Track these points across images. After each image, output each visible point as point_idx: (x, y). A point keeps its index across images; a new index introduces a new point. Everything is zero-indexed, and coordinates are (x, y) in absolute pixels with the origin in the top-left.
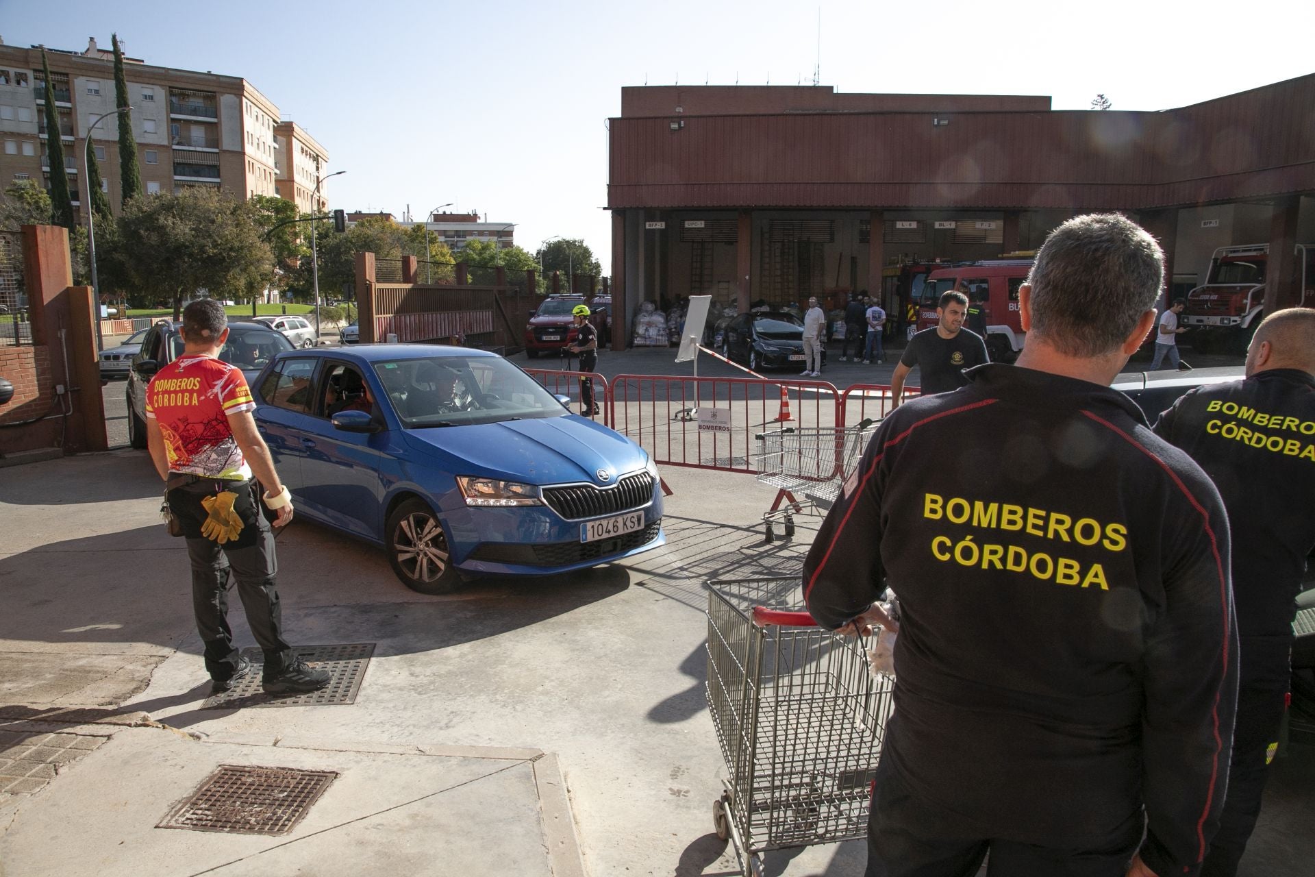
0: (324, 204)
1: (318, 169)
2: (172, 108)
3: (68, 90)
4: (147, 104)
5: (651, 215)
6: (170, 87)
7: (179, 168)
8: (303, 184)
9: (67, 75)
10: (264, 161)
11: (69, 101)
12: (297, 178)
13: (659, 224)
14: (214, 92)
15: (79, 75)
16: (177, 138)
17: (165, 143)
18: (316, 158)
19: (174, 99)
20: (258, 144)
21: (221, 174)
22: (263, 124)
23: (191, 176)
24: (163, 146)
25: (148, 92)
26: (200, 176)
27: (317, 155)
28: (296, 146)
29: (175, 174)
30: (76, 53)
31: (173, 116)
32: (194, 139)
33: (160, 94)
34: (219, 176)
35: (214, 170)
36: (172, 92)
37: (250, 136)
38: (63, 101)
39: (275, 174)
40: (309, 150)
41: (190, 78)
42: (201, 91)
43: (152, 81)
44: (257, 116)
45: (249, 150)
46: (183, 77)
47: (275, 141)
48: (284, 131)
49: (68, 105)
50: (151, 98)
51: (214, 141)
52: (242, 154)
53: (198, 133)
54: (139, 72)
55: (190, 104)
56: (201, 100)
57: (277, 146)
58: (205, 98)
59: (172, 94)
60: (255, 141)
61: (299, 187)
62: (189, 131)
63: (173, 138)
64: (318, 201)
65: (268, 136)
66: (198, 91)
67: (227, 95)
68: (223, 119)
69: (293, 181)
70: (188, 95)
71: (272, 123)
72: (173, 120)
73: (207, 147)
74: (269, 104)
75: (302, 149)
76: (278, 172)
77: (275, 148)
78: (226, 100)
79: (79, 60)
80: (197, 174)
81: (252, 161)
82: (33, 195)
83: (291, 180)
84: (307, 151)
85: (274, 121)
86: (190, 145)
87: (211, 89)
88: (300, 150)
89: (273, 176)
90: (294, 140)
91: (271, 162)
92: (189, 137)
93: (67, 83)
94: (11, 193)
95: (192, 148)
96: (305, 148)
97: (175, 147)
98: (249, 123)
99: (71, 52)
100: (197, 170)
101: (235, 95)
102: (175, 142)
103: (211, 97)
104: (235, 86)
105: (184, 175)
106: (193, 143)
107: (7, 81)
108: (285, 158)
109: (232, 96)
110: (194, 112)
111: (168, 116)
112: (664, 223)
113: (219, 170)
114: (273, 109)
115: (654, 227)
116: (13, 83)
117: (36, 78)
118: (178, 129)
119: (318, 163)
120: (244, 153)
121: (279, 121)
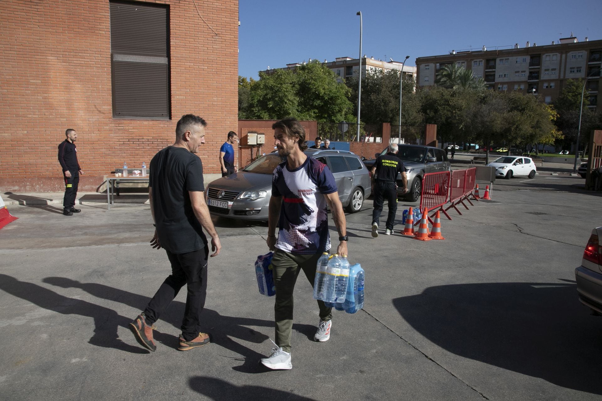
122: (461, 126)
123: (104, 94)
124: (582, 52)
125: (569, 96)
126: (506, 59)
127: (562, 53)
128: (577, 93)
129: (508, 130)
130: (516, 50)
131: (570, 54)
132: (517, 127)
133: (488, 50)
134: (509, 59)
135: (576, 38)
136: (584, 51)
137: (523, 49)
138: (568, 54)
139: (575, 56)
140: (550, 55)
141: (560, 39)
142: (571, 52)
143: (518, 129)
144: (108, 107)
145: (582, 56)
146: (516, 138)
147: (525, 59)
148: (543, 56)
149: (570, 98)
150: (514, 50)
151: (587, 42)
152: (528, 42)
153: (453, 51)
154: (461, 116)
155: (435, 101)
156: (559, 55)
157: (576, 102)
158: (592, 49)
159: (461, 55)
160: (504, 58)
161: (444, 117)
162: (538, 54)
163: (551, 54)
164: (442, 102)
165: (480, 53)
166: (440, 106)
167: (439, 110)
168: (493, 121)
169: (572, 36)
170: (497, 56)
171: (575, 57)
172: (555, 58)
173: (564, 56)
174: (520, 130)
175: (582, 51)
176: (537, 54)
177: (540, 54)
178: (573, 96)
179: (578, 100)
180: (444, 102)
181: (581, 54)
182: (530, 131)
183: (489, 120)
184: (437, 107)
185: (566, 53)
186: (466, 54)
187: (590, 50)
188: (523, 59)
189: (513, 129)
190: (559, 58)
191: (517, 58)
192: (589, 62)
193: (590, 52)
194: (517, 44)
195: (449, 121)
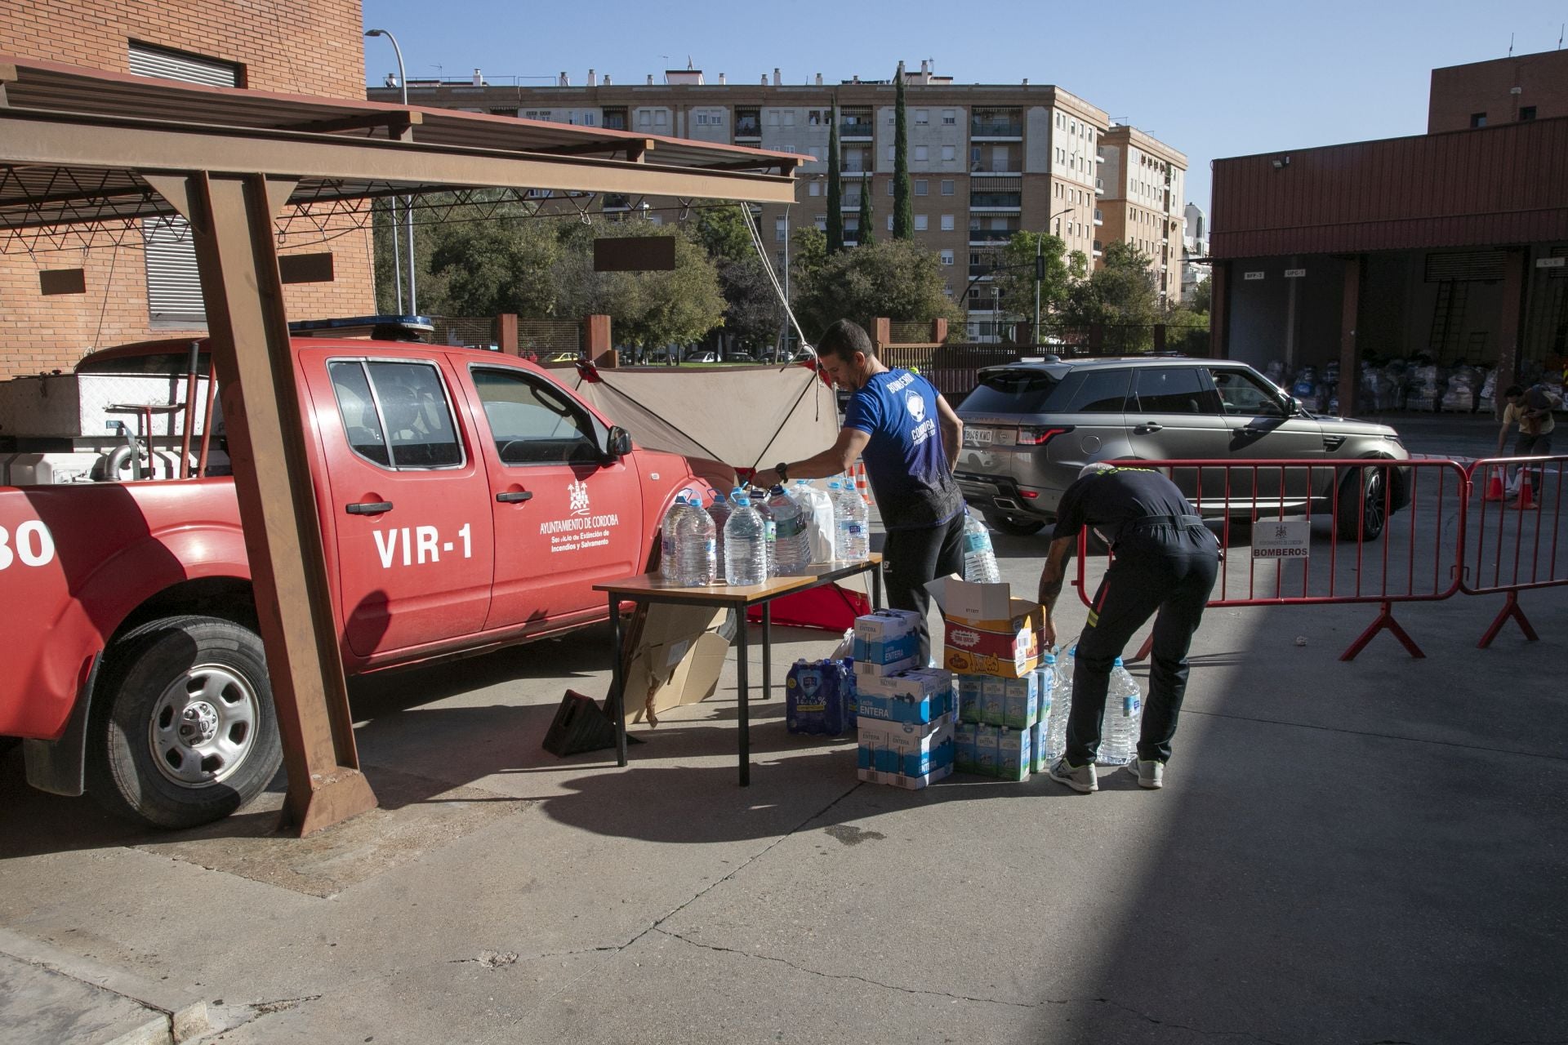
0: (1174, 226)
1: (1167, 181)
2: (974, 130)
3: (871, 123)
4: (949, 128)
5: (1254, 264)
6: (973, 106)
7: (977, 197)
8: (1141, 202)
9: (871, 107)
10: (1080, 180)
11: (871, 134)
12: (1131, 196)
13: (1257, 274)
14: (1022, 106)
15: (882, 105)
16: (977, 164)
17: (963, 170)
18: (1166, 168)
19: (977, 119)
20: (1072, 161)
21: (1023, 202)
22: (1082, 136)
23: (988, 206)
24: (961, 174)
25: (949, 115)
26: (999, 205)
27: (1168, 164)
28: (1133, 155)
29: (972, 205)
30: (882, 82)
31: (974, 139)
32: (995, 163)
33: (961, 114)
34: (1019, 204)
35: (1016, 198)
36: (974, 111)
37: (1061, 153)
38: (866, 135)
39: (1096, 194)
40: (1154, 158)
41: (994, 93)
42: (1008, 106)
43: (955, 102)
44: (1073, 128)
45: (1057, 169)
46: (986, 93)
47: (1099, 154)
48: (1115, 140)
49: (869, 139)
50: (953, 121)
51: (1017, 164)
52: (1049, 175)
53: (1000, 156)
54: (942, 93)
55: (994, 122)
56: (1006, 117)
57: (1102, 160)
58: (1012, 113)
59: (974, 114)
60: (1069, 158)
61: (1134, 207)
62: (991, 153)
63: (972, 165)
64: (1166, 223)
65: (1089, 151)
66: (1003, 106)
67: (1035, 108)
68: (1028, 137)
69: (1125, 200)
70: (993, 113)
71: (1095, 132)
72: (974, 143)
73: (1009, 171)
74: (1094, 110)
75: (1143, 159)
76: (1101, 192)
77: (1098, 162)
78: (1033, 113)
79: (884, 89)
80: (996, 203)
81: (1060, 183)
82: (814, 241)
83: (1123, 200)
84: (1150, 161)
85: (1099, 129)
86: (991, 171)
87: (1017, 103)
88: (1139, 160)
89: (1093, 197)
90: (1130, 148)
91: (1090, 180)
92: (991, 162)
93: (871, 115)
94: (797, 240)
95: (992, 174)
96: (1148, 156)
97: (973, 174)
98: (1059, 137)
99: (876, 82)
100: (995, 199)
101: (1044, 106)
102: (974, 168)
103: (1017, 112)
104: (1045, 96)
105: (981, 205)
106: (994, 168)
107: (818, 122)
108: (1114, 174)
109: (1042, 108)
110: (998, 131)
111: (968, 138)
112: (1263, 273)
113: (1020, 197)
114: (1098, 115)
115: (1252, 278)
116: (822, 123)
117: (842, 115)
118: (978, 153)
119: (1169, 173)
120: (1050, 175)
121: (1107, 129)
122: (551, 306)
123: (130, 270)
124: (720, 111)
125: (713, 220)
126: (543, 113)
127: (675, 109)
128: (727, 214)
129: (654, 314)
130: (566, 91)
131: (695, 112)
132: (673, 307)
133: (491, 84)
134: (549, 113)
135: (700, 72)
136: (723, 108)
137: (584, 91)
138: (690, 112)
139: (705, 117)
140: (649, 111)
141: (668, 72)
142: (696, 108)
143: (675, 310)
144: (140, 301)
145: (719, 118)
146: (667, 332)
147: (591, 116)
148: (634, 112)
149: (715, 225)
150: (561, 91)
151: (723, 86)
152: (591, 71)
153: (391, 76)
154: (545, 282)
155: (466, 242)
156: (670, 113)
157: (729, 236)
158: (741, 106)
159: (419, 91)
160: (538, 110)
161: (494, 282)
162: (621, 107)
163: (653, 109)
164: (484, 243)
165: (473, 91)
166: (480, 253)
167: (480, 265)
168: (624, 293)
169: (690, 66)
170: (518, 104)
171: (705, 122)
172: (660, 119)
173: (681, 115)
174: (681, 312)
175: (718, 108)
176: (618, 107)
177: (627, 107)
178: (722, 220)
179: (731, 231)
180: (490, 244)
181: (717, 115)
182: (699, 312)
183: (612, 289)
184: (472, 256)
185: (686, 108)
186: (434, 91)
187: (736, 106)
188: (586, 116)
189: (666, 311)
190: (670, 121)
191: (570, 113)
192: (736, 135)
193: (736, 111)
194: (563, 74)
195: (510, 292)
